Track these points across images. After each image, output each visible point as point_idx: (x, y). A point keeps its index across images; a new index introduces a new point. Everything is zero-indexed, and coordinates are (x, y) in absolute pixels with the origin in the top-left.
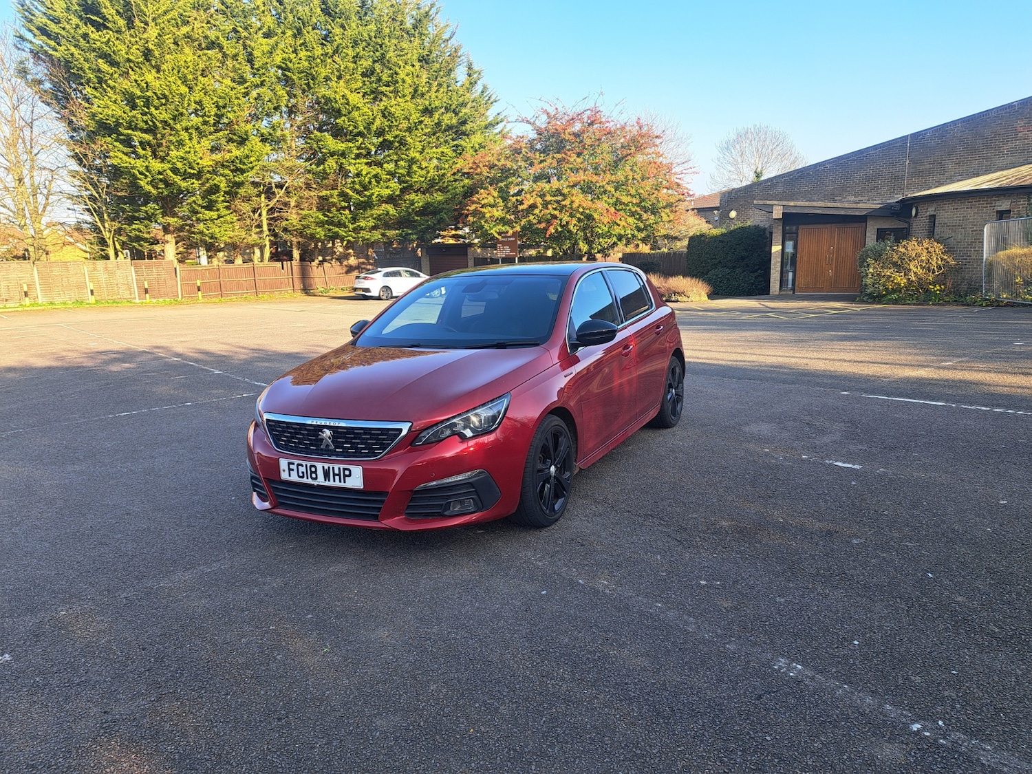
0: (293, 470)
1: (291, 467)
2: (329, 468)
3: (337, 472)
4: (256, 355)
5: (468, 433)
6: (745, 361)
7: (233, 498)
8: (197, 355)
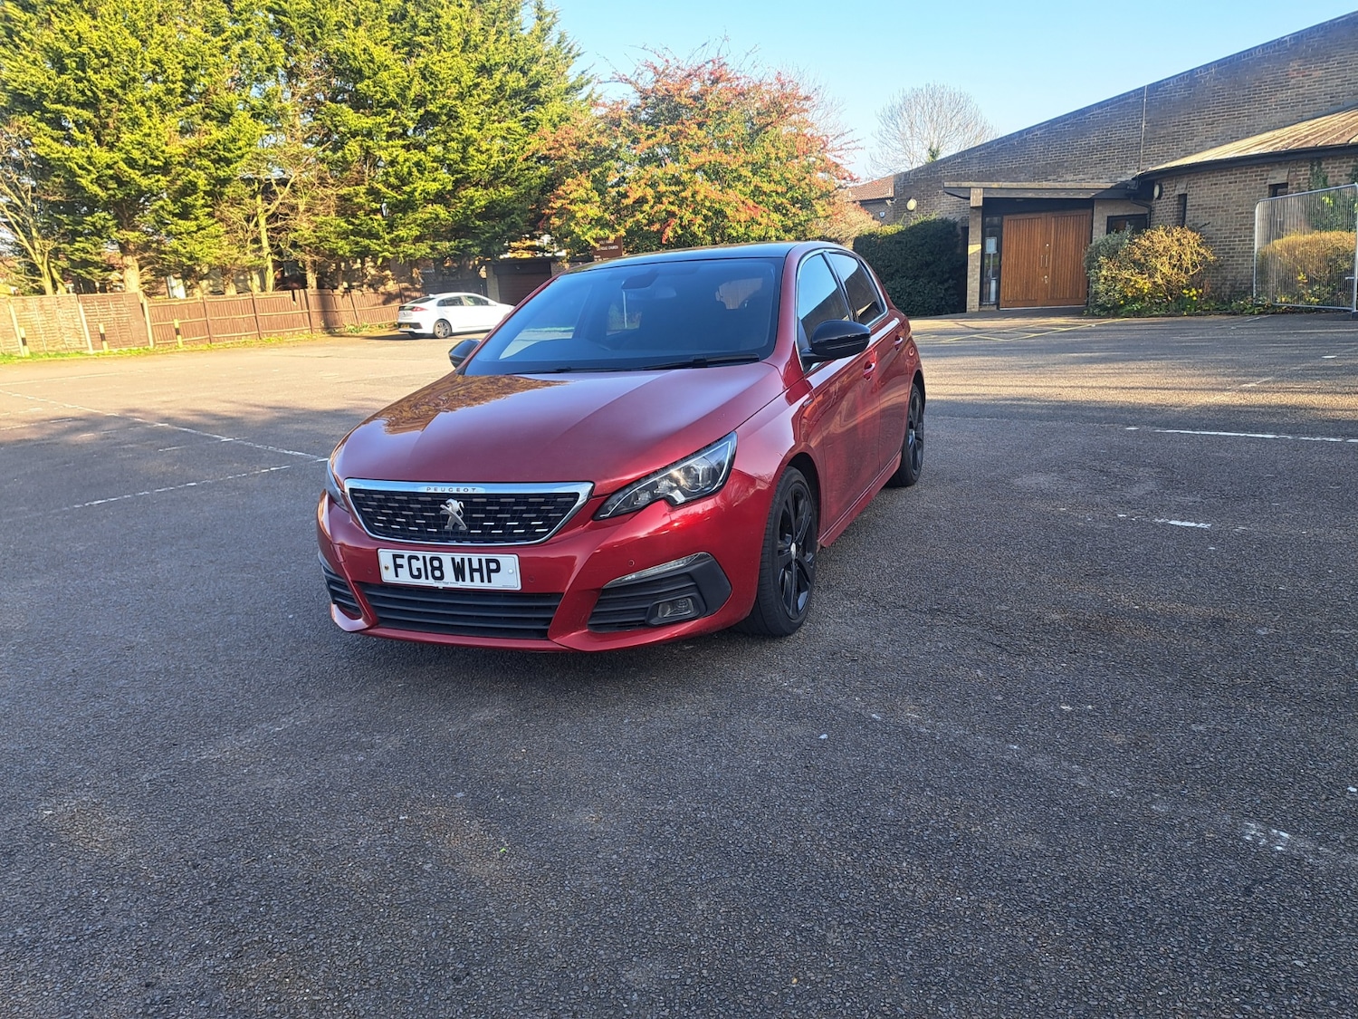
0: (401, 566)
1: (399, 561)
2: (463, 560)
3: (476, 565)
4: (277, 415)
5: (679, 497)
6: (971, 395)
7: (291, 616)
8: (190, 418)
